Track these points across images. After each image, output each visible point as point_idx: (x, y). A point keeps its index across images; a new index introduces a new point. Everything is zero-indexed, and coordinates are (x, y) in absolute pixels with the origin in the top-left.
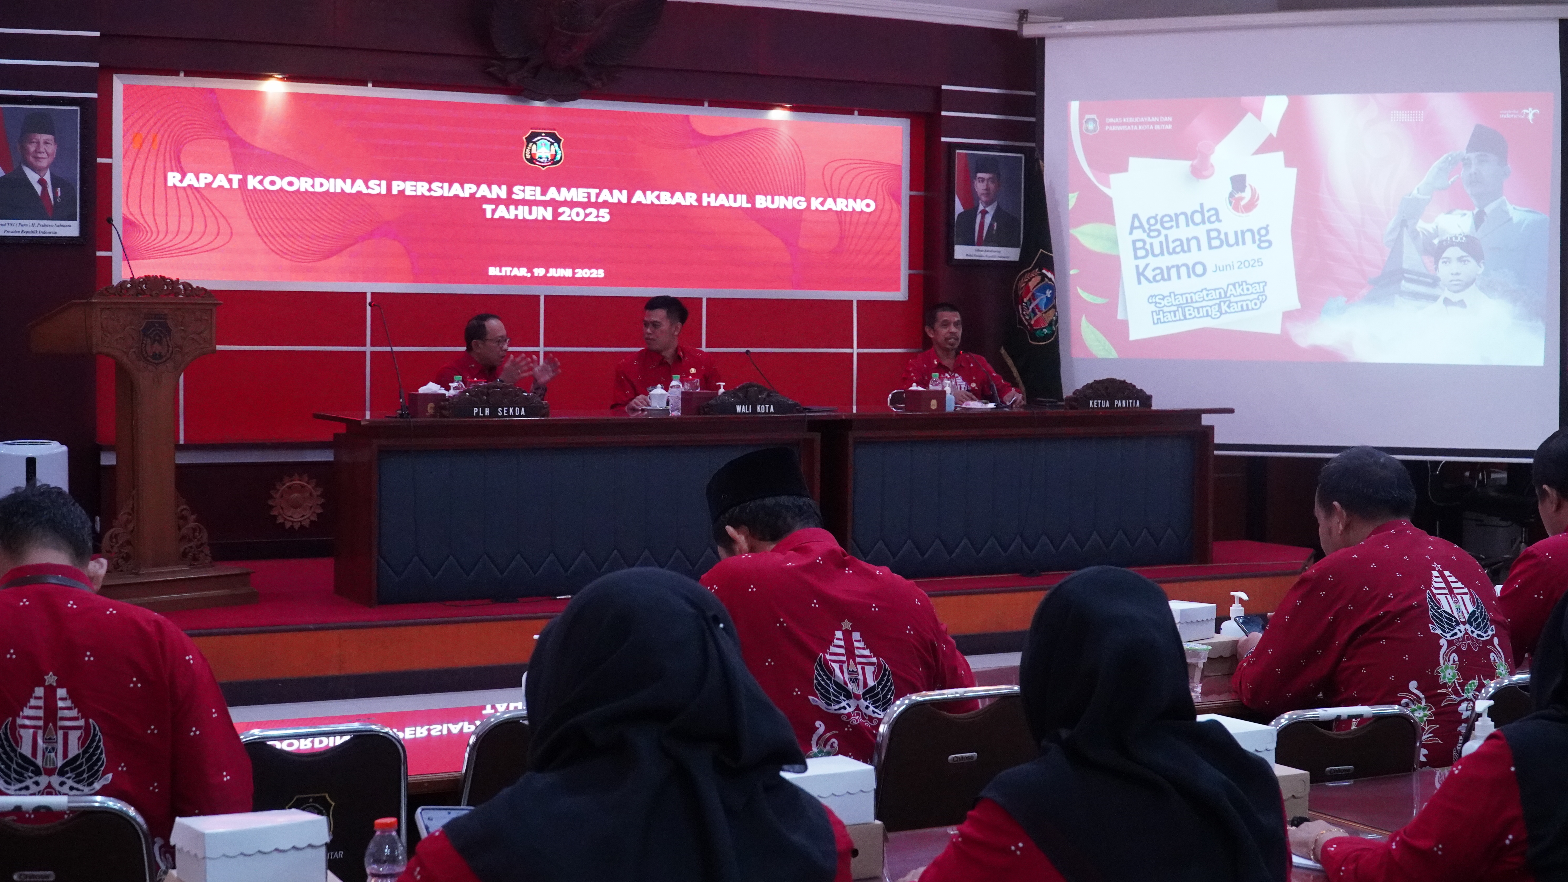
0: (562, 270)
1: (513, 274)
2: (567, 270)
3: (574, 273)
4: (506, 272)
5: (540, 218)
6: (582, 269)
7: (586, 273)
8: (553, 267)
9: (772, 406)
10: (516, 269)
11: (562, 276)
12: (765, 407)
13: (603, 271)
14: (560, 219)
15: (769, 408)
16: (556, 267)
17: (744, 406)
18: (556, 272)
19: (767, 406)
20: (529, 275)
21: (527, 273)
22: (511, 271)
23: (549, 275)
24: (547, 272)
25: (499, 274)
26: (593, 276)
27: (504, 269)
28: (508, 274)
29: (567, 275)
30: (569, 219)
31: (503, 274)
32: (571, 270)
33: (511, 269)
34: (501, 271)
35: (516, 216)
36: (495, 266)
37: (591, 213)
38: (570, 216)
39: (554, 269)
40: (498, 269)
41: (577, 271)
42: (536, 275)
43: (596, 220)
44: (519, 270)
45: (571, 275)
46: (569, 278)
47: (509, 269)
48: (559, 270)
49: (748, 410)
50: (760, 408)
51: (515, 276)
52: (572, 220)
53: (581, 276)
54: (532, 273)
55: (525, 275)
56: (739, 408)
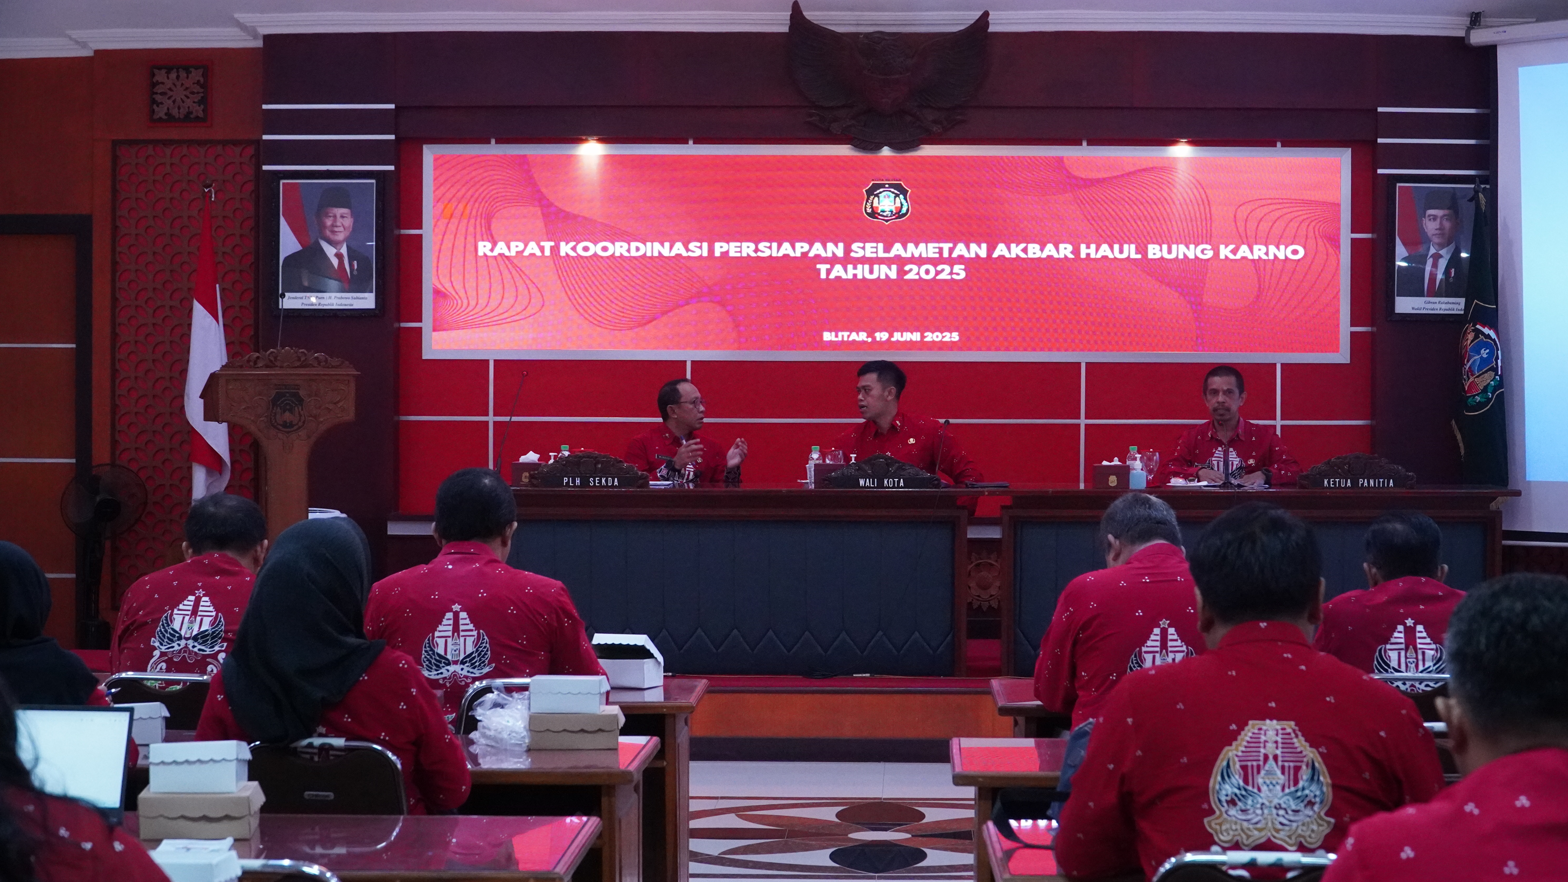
0: (909, 334)
1: (850, 339)
2: (914, 333)
3: (923, 337)
4: (843, 336)
5: (883, 277)
6: (933, 333)
7: (937, 336)
8: (897, 331)
10: (854, 334)
11: (908, 340)
13: (957, 333)
14: (906, 277)
16: (902, 330)
18: (902, 336)
20: (870, 340)
21: (867, 337)
22: (849, 336)
23: (893, 339)
24: (891, 336)
25: (834, 339)
26: (947, 339)
27: (840, 334)
28: (845, 339)
29: (914, 339)
30: (917, 277)
31: (840, 339)
32: (919, 334)
33: (848, 333)
34: (837, 336)
35: (855, 275)
36: (830, 331)
37: (943, 270)
38: (918, 274)
39: (899, 334)
40: (833, 333)
41: (926, 334)
42: (878, 339)
43: (949, 277)
44: (858, 334)
45: (919, 339)
46: (916, 342)
47: (846, 334)
48: (904, 334)
49: (873, 483)
50: (888, 482)
51: (854, 341)
52: (921, 278)
53: (931, 340)
54: (874, 338)
55: (866, 339)
56: (862, 482)
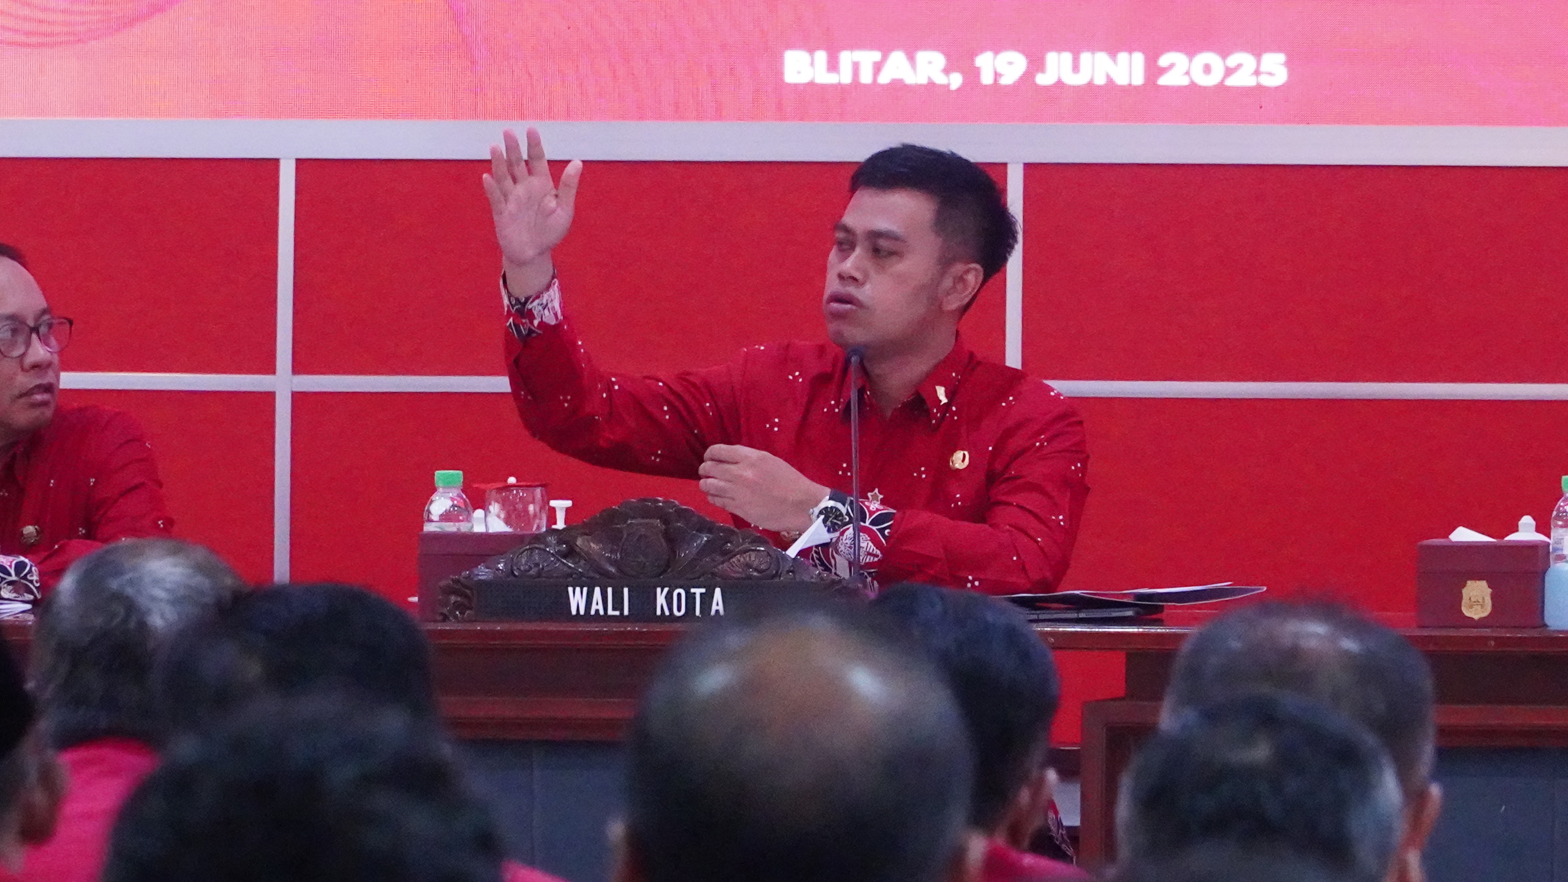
0: (1102, 57)
1: (884, 78)
2: (1123, 56)
3: (1153, 71)
4: (856, 66)
6: (1191, 54)
7: (1207, 69)
8: (1060, 49)
9: (718, 591)
10: (898, 58)
11: (1100, 81)
12: (691, 598)
13: (1281, 57)
15: (707, 599)
16: (1077, 43)
17: (597, 590)
18: (1076, 68)
19: (698, 591)
20: (956, 80)
21: (947, 71)
22: (878, 68)
23: (1043, 79)
24: (1036, 64)
25: (825, 78)
26: (1243, 79)
27: (846, 58)
28: (866, 78)
29: (1121, 80)
31: (845, 77)
32: (1138, 58)
33: (876, 56)
34: (833, 66)
36: (810, 48)
39: (1067, 57)
40: (821, 56)
41: (1164, 60)
42: (987, 79)
44: (911, 58)
45: (1138, 79)
46: (1129, 89)
47: (868, 58)
48: (1085, 57)
49: (618, 605)
50: (669, 598)
51: (897, 86)
53: (1185, 81)
54: (972, 74)
55: (940, 79)
56: (577, 600)
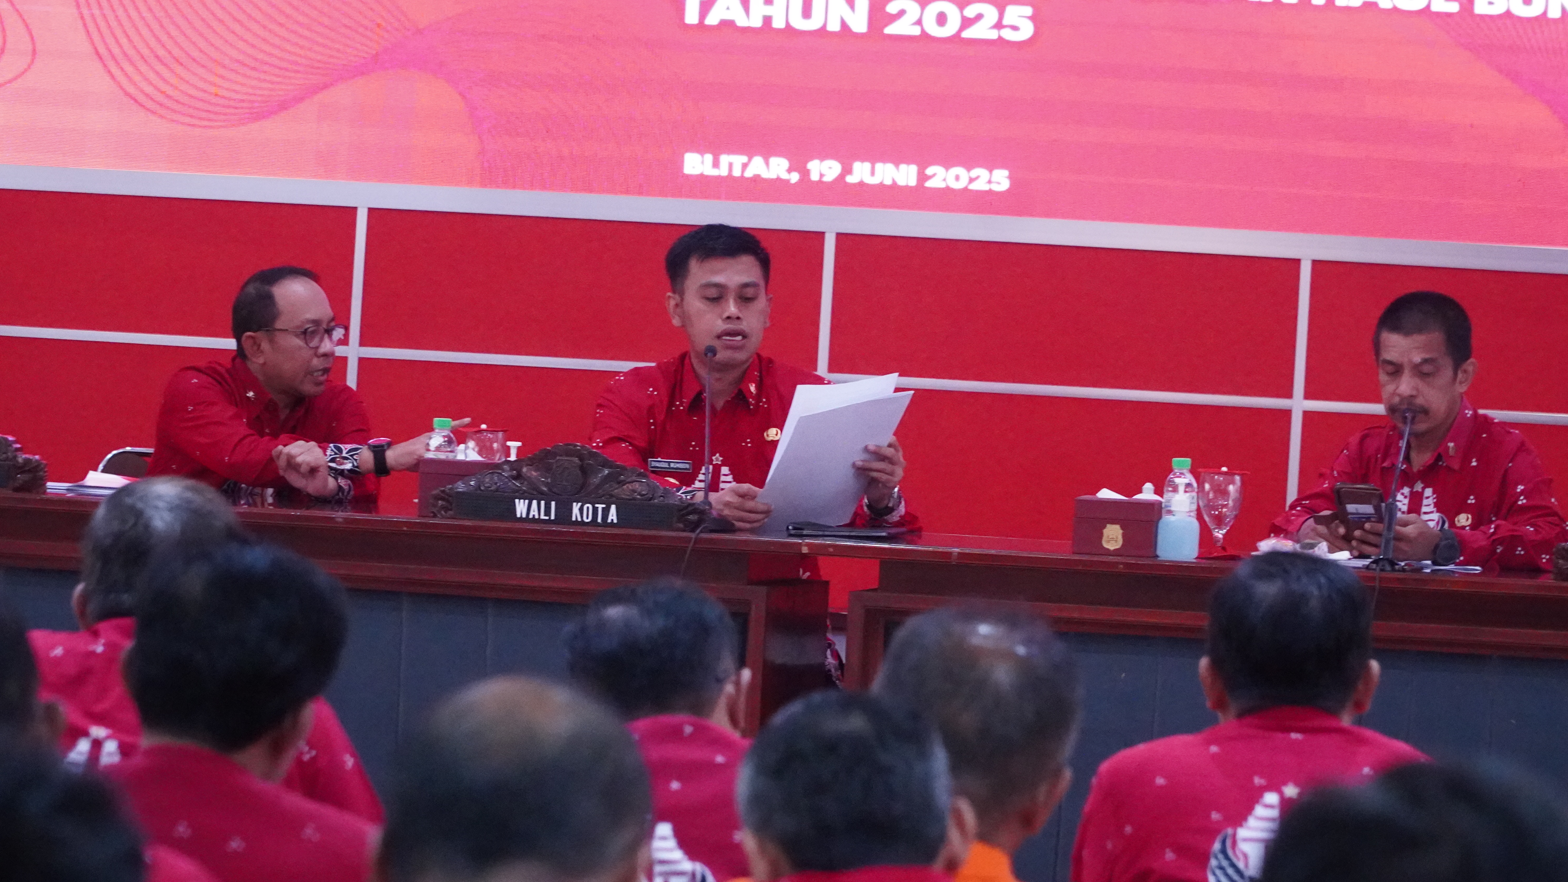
0: (890, 167)
1: (749, 174)
2: (903, 167)
3: (922, 177)
4: (731, 165)
5: (834, 26)
6: (947, 167)
7: (957, 178)
8: (863, 160)
9: (613, 507)
10: (758, 161)
11: (888, 182)
12: (595, 510)
13: (1005, 173)
14: (890, 30)
15: (606, 512)
16: (874, 157)
17: (535, 502)
18: (873, 173)
19: (600, 507)
20: (795, 177)
21: (789, 171)
22: (745, 166)
23: (851, 179)
24: (847, 170)
25: (710, 171)
26: (980, 185)
27: (725, 159)
28: (737, 173)
29: (901, 182)
30: (916, 31)
31: (723, 171)
32: (913, 169)
33: (744, 159)
34: (716, 164)
35: (767, 20)
36: (701, 151)
37: (979, 17)
38: (919, 22)
39: (867, 165)
40: (709, 157)
41: (929, 171)
42: (815, 177)
43: (993, 35)
44: (767, 161)
45: (913, 182)
46: (906, 188)
47: (738, 160)
48: (879, 166)
49: (547, 513)
50: (581, 510)
51: (757, 179)
52: (924, 35)
53: (942, 185)
54: (805, 174)
55: (785, 176)
56: (520, 507)
